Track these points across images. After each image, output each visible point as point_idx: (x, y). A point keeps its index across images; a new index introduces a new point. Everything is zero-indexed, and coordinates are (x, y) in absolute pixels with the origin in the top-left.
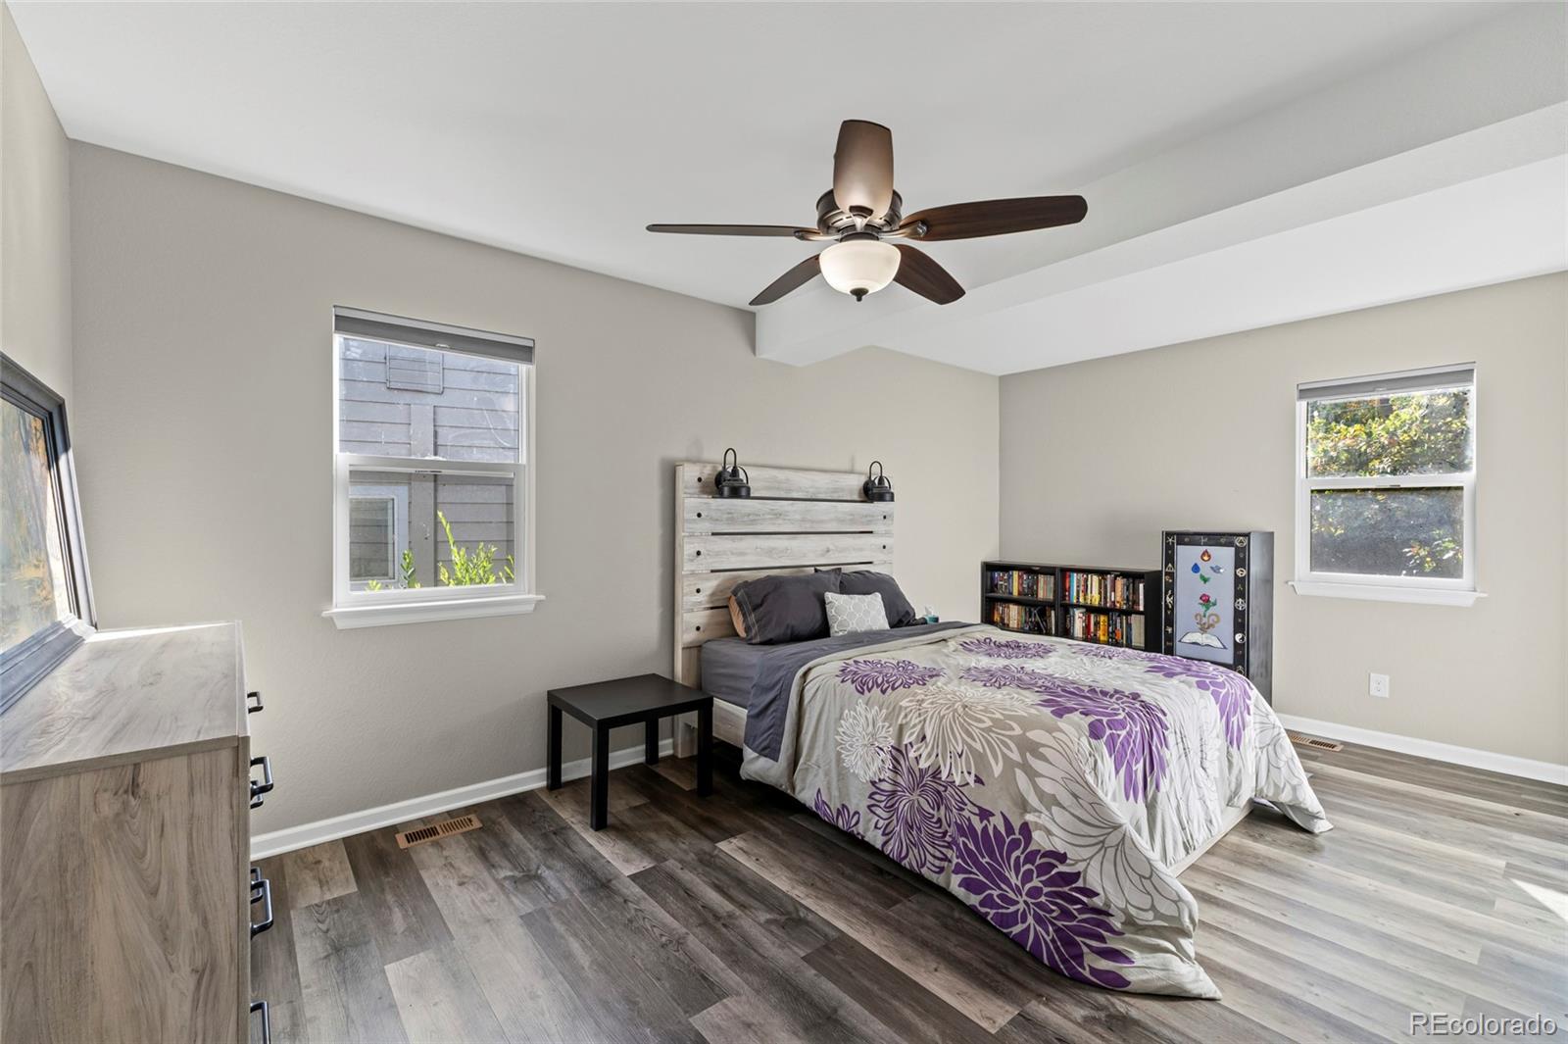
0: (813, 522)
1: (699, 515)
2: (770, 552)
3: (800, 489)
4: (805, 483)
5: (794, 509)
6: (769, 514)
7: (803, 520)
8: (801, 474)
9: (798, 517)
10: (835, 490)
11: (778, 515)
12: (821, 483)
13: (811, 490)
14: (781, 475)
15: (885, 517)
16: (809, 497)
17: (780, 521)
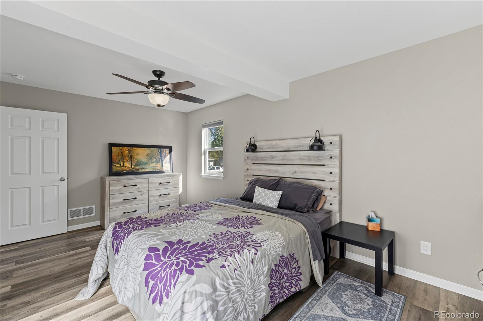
0: (288, 160)
1: (248, 158)
2: (270, 171)
3: (282, 147)
4: (283, 145)
5: (279, 155)
6: (270, 157)
7: (283, 159)
8: (282, 141)
9: (281, 158)
10: (299, 146)
11: (273, 157)
12: (292, 144)
13: (287, 147)
14: (274, 143)
15: (331, 158)
16: (286, 150)
17: (274, 160)
